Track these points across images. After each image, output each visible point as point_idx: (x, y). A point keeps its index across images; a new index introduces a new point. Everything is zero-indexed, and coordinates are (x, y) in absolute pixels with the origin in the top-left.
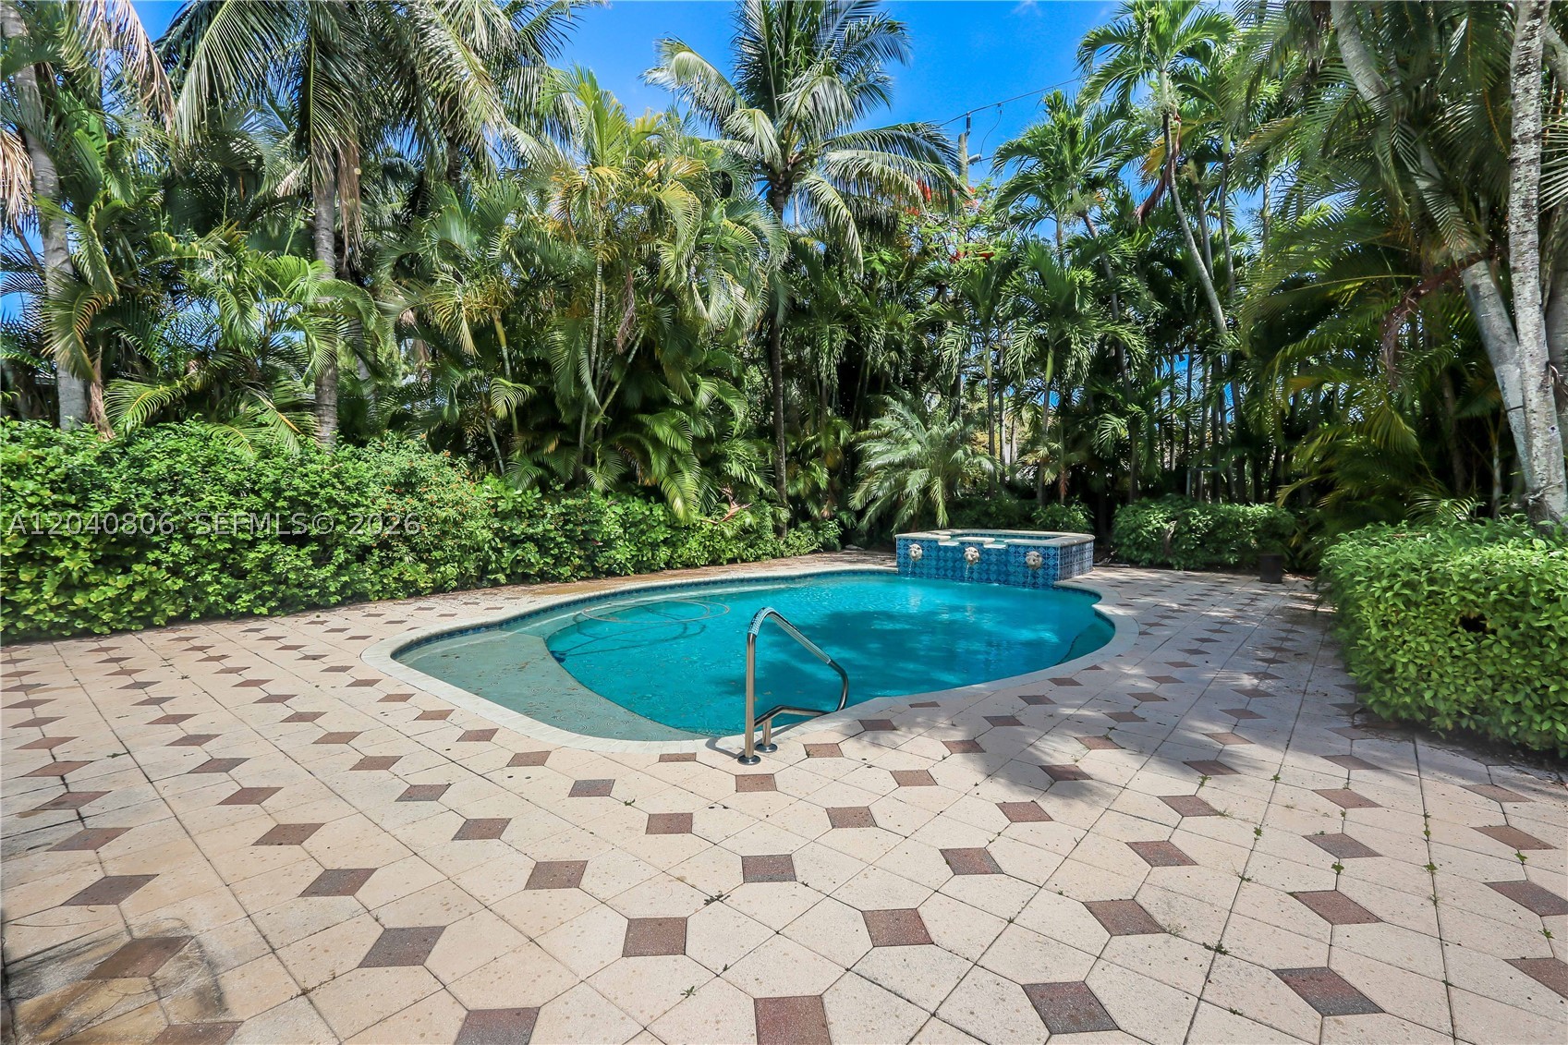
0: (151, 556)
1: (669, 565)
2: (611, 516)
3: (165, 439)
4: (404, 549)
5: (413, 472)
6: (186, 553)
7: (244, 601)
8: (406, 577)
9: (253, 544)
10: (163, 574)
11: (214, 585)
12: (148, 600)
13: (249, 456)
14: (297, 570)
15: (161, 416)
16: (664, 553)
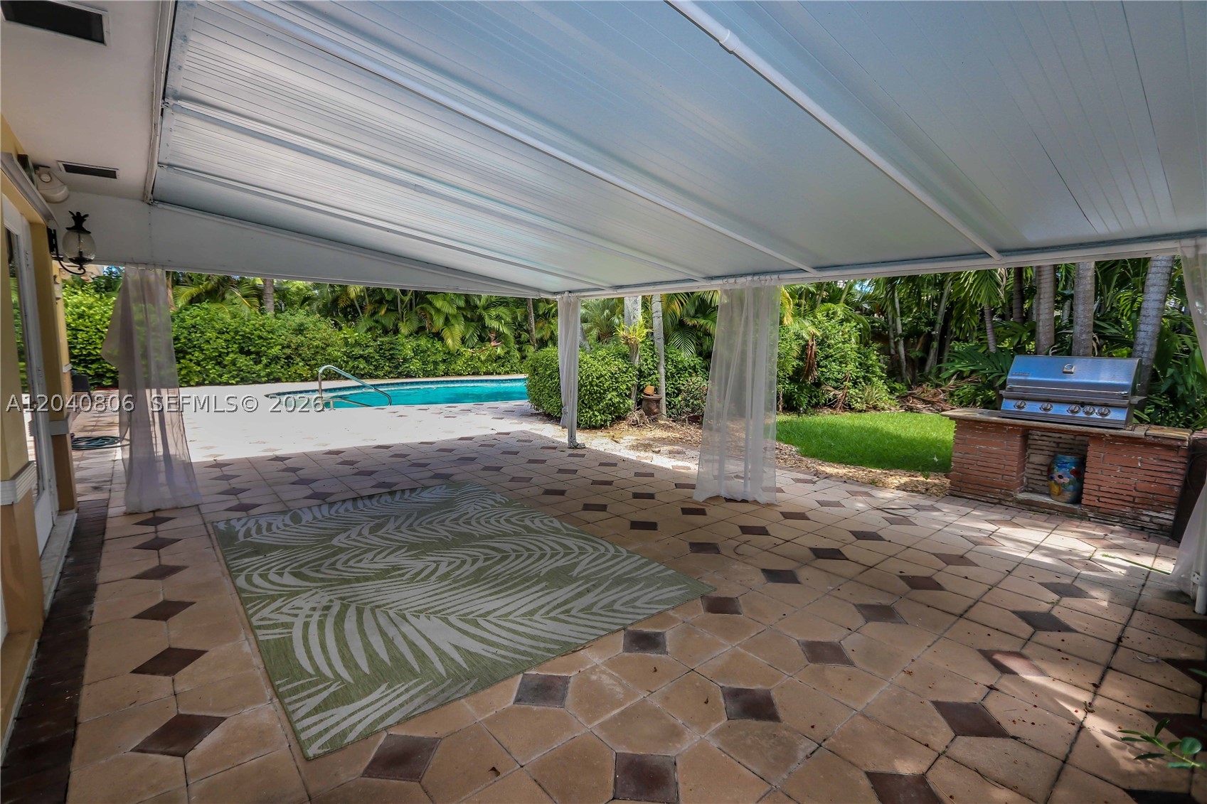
0: (187, 357)
1: (446, 374)
2: (407, 347)
3: (195, 310)
4: (299, 359)
5: (302, 325)
6: (202, 357)
7: (225, 378)
8: (298, 372)
9: (228, 354)
10: (192, 364)
11: (213, 372)
12: (187, 374)
13: (228, 318)
14: (247, 366)
15: (194, 300)
16: (442, 367)
